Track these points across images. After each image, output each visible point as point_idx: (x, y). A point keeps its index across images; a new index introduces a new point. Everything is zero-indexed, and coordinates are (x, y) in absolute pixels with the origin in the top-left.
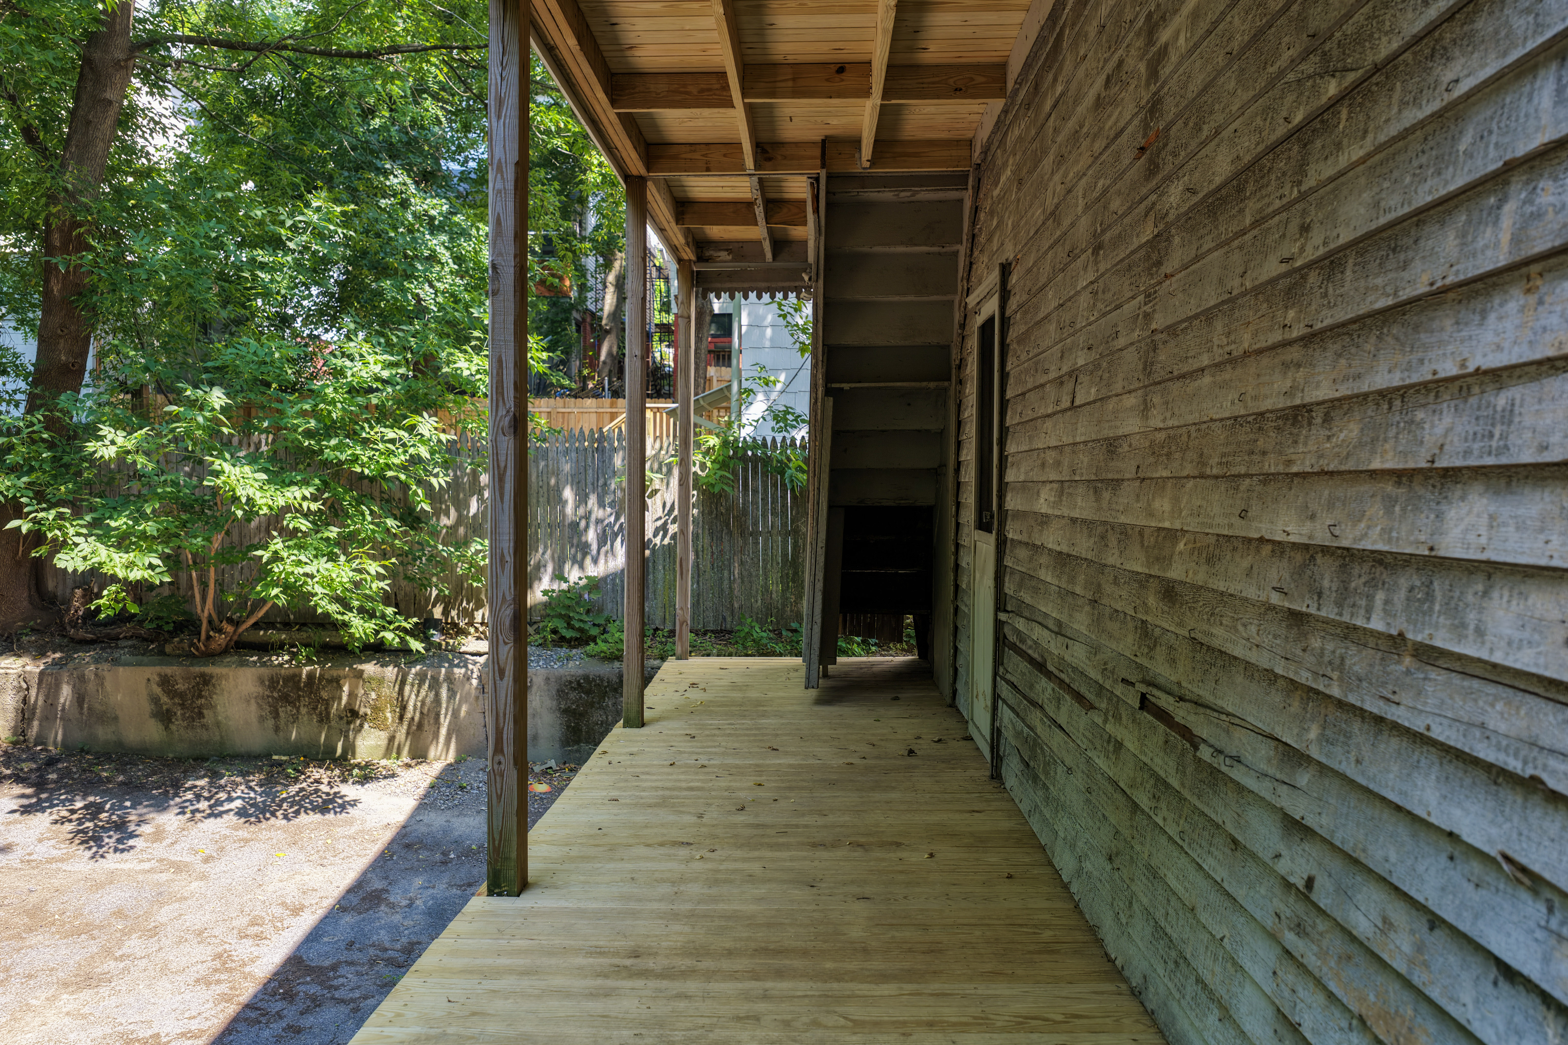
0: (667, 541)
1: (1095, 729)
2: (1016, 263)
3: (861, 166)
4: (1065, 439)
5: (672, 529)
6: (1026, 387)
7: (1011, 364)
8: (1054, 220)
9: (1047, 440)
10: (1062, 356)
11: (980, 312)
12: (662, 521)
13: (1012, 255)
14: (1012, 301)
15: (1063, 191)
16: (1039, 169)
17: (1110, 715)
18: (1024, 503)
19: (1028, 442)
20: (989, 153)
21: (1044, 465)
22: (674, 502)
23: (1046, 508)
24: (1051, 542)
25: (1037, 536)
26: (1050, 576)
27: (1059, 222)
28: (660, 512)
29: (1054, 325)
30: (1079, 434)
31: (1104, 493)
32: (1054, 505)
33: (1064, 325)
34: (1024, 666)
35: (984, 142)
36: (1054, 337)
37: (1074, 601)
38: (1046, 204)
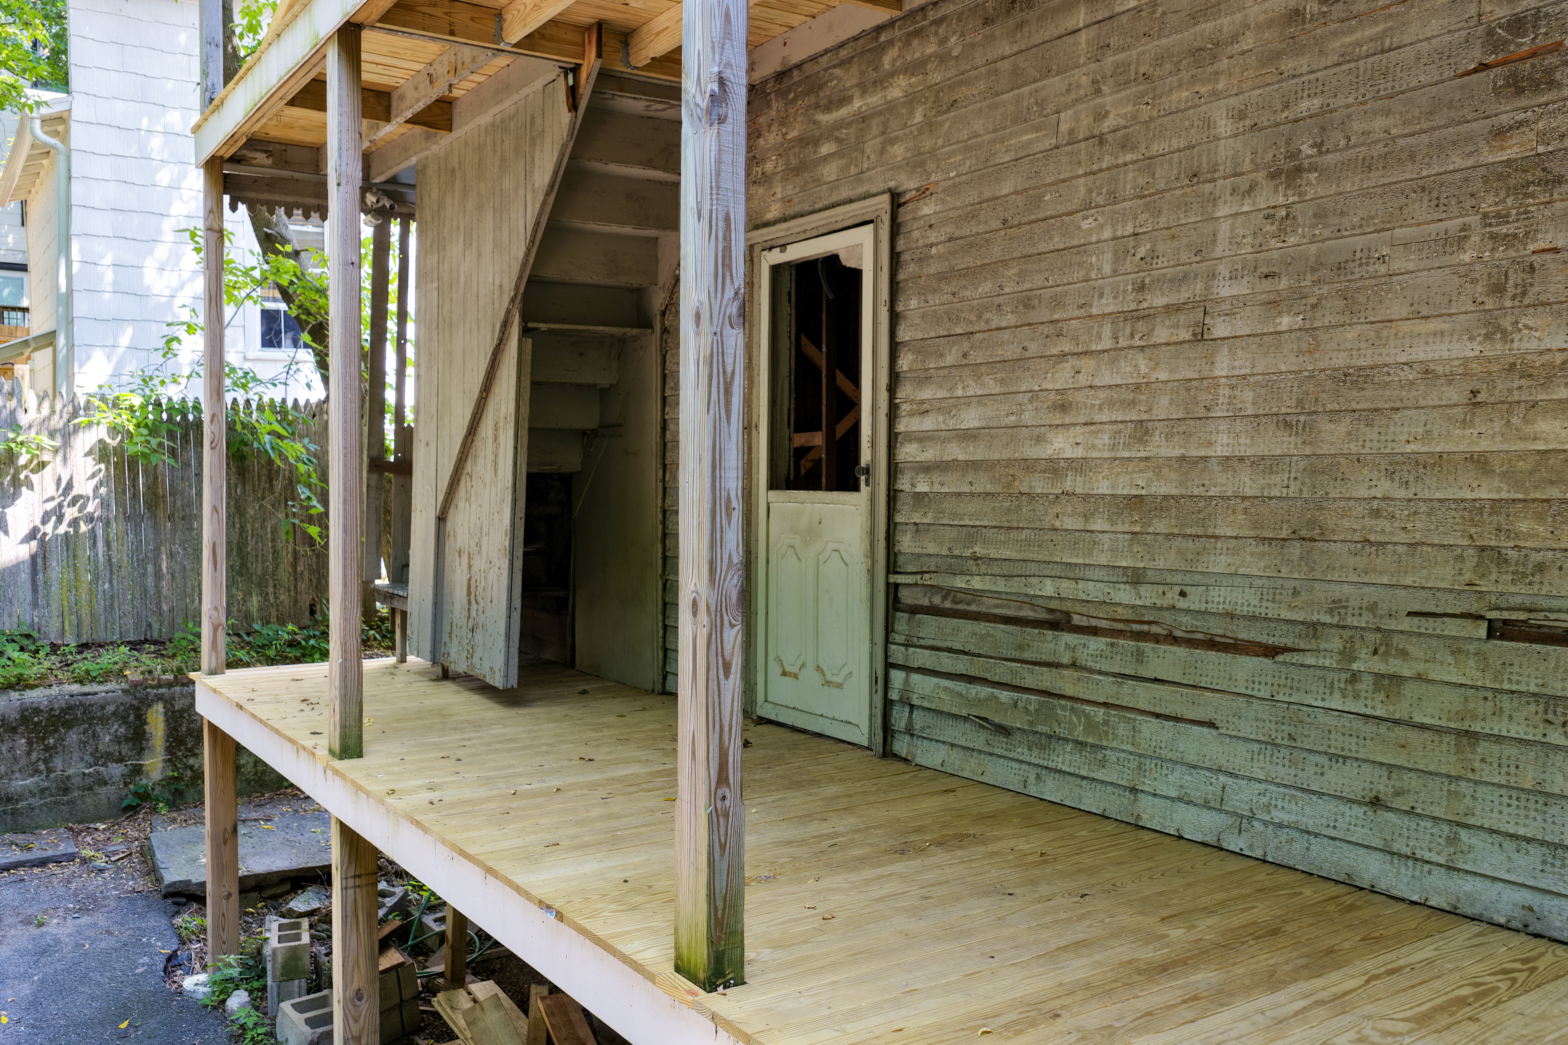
0: (63, 529)
1: (1295, 672)
2: (923, 193)
3: (628, 64)
4: (1163, 376)
5: (70, 513)
6: (982, 326)
7: (914, 303)
8: (1101, 143)
9: (1082, 380)
10: (1141, 288)
11: (783, 247)
12: (55, 503)
13: (909, 184)
14: (916, 234)
15: (1146, 112)
16: (1025, 90)
17: (1364, 653)
18: (978, 452)
19: (991, 386)
20: (796, 73)
21: (1063, 407)
22: (71, 479)
23: (1079, 453)
24: (1103, 488)
25: (1039, 485)
26: (1098, 524)
27: (1125, 145)
28: (51, 491)
29: (1108, 256)
30: (1222, 368)
31: (1325, 425)
32: (1113, 447)
33: (1153, 255)
34: (982, 627)
35: (795, 59)
36: (1107, 269)
37: (1199, 544)
38: (1064, 128)
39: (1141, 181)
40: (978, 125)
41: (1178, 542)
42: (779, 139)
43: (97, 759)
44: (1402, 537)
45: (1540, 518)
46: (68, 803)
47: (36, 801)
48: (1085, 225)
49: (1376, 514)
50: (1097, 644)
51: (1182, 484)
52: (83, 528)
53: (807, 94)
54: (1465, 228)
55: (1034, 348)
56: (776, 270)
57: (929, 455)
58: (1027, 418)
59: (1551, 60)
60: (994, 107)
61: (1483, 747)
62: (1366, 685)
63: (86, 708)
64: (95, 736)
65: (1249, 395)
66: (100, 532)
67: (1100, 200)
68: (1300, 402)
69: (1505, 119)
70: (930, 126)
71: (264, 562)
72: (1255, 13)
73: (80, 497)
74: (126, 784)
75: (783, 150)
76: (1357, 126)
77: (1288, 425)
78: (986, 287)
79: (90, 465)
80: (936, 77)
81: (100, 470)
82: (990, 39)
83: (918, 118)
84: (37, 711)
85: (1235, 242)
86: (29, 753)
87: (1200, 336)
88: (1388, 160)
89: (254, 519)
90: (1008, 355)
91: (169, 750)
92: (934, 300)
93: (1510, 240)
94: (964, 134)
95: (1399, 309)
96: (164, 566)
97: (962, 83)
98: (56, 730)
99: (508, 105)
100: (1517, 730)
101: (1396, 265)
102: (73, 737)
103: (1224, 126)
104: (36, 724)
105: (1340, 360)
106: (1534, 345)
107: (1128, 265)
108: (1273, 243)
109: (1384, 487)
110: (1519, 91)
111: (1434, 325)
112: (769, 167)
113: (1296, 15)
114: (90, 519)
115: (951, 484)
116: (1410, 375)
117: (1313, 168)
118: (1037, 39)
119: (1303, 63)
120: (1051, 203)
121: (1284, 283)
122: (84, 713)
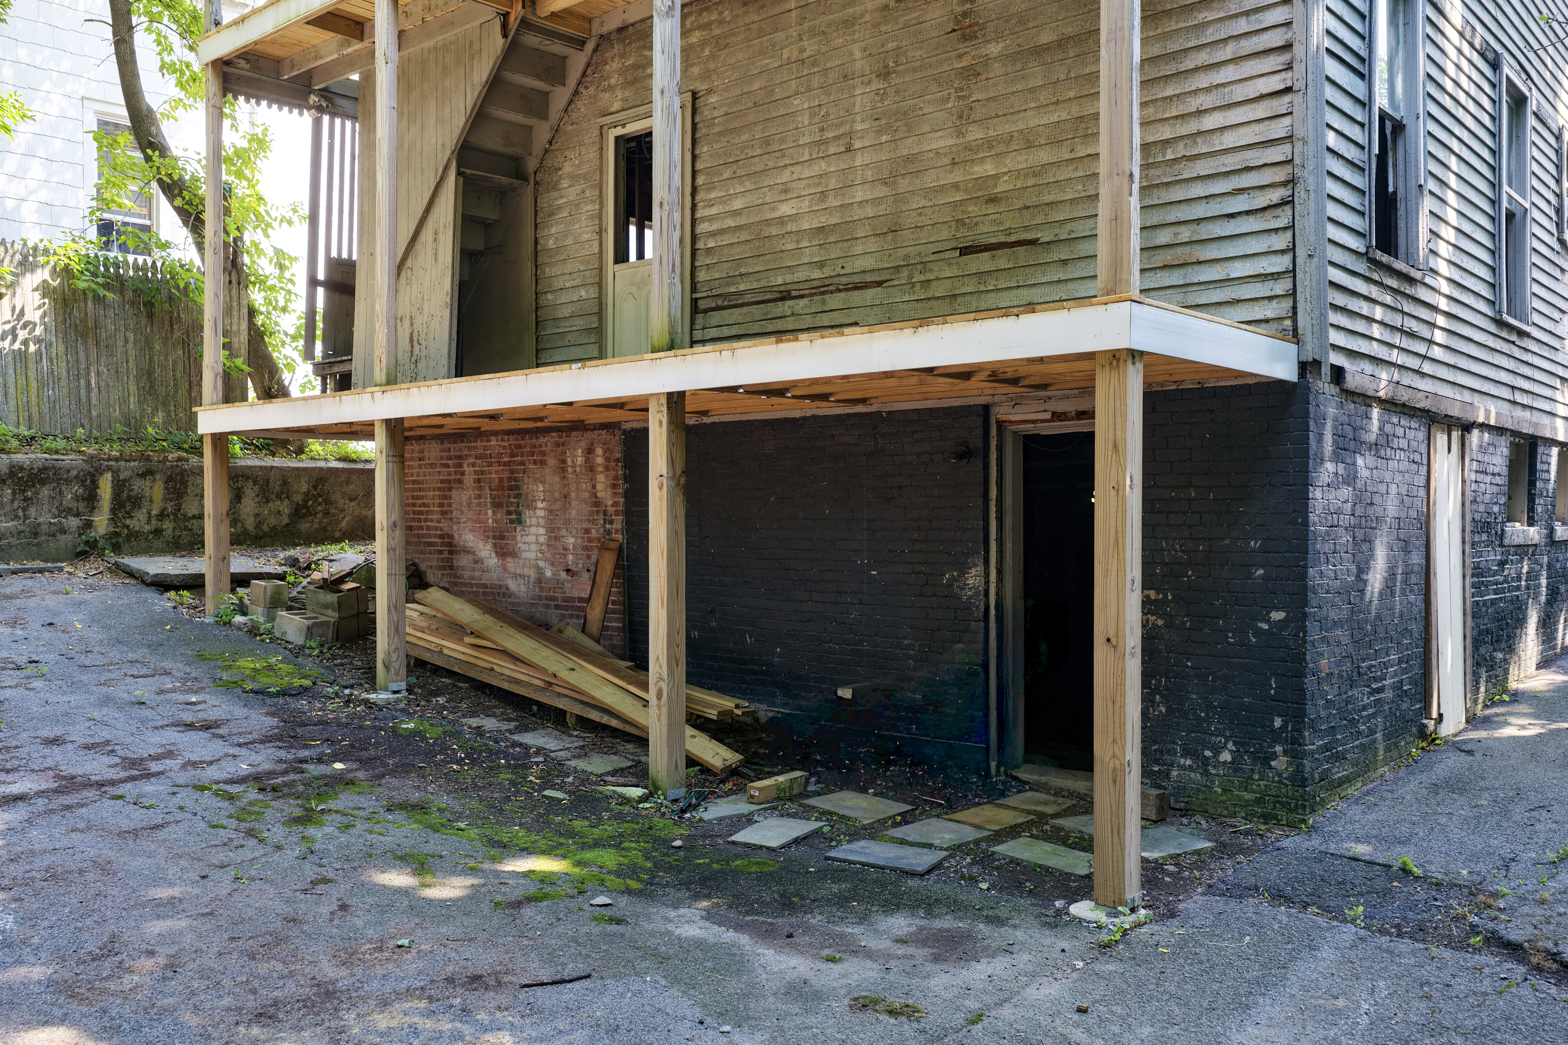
0: (17, 346)
1: (890, 290)
2: (710, 91)
3: (535, 14)
4: (832, 169)
5: (22, 334)
6: (744, 156)
7: (705, 149)
8: (803, 63)
9: (795, 176)
10: (822, 130)
11: (624, 126)
12: (11, 325)
13: (701, 87)
14: (706, 113)
15: (823, 48)
16: (765, 38)
17: (916, 274)
18: (742, 221)
19: (749, 186)
20: (631, 28)
21: (786, 191)
22: (23, 308)
23: (794, 211)
24: (806, 226)
25: (774, 231)
26: (804, 244)
27: (814, 64)
28: (8, 316)
29: (807, 116)
30: (858, 163)
31: (900, 180)
32: (810, 206)
33: (828, 114)
34: (745, 310)
35: (631, 20)
36: (806, 122)
37: (850, 243)
38: (784, 57)
39: (822, 80)
40: (740, 56)
41: (841, 245)
42: (620, 65)
43: (61, 512)
44: (930, 222)
45: (976, 205)
46: (37, 545)
47: (14, 541)
48: (795, 102)
49: (920, 215)
50: (803, 302)
51: (842, 217)
52: (32, 348)
53: (638, 40)
54: (949, 94)
55: (771, 164)
56: (617, 139)
57: (715, 226)
58: (768, 199)
59: (976, 28)
60: (749, 47)
61: (959, 300)
62: (918, 286)
63: (57, 471)
64: (61, 493)
65: (870, 173)
66: (44, 350)
67: (803, 90)
68: (890, 172)
69: (961, 51)
70: (713, 57)
71: (167, 386)
72: (870, 5)
73: (30, 322)
74: (80, 535)
75: (622, 72)
76: (910, 54)
77: (886, 183)
78: (745, 137)
79: (36, 299)
80: (717, 32)
81: (44, 304)
82: (746, 13)
83: (707, 52)
84: (22, 468)
85: (863, 105)
86: (12, 501)
87: (849, 149)
88: (921, 68)
89: (160, 353)
90: (758, 169)
91: (113, 511)
92: (716, 146)
93: (964, 97)
94: (733, 61)
95: (926, 128)
96: (93, 382)
97: (731, 35)
98: (33, 486)
99: (450, 35)
100: (970, 290)
101: (926, 111)
102: (45, 492)
103: (858, 55)
104: (19, 479)
105: (905, 152)
106: (972, 138)
107: (816, 120)
108: (879, 105)
109: (924, 203)
110: (966, 40)
111: (940, 134)
112: (613, 81)
113: (886, 7)
114: (38, 341)
115: (727, 240)
116: (931, 155)
117: (894, 72)
118: (771, 13)
119: (889, 28)
120: (779, 93)
121: (883, 122)
122: (55, 474)
